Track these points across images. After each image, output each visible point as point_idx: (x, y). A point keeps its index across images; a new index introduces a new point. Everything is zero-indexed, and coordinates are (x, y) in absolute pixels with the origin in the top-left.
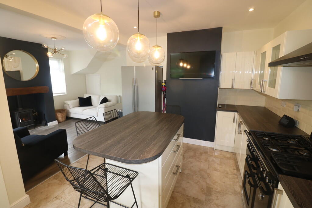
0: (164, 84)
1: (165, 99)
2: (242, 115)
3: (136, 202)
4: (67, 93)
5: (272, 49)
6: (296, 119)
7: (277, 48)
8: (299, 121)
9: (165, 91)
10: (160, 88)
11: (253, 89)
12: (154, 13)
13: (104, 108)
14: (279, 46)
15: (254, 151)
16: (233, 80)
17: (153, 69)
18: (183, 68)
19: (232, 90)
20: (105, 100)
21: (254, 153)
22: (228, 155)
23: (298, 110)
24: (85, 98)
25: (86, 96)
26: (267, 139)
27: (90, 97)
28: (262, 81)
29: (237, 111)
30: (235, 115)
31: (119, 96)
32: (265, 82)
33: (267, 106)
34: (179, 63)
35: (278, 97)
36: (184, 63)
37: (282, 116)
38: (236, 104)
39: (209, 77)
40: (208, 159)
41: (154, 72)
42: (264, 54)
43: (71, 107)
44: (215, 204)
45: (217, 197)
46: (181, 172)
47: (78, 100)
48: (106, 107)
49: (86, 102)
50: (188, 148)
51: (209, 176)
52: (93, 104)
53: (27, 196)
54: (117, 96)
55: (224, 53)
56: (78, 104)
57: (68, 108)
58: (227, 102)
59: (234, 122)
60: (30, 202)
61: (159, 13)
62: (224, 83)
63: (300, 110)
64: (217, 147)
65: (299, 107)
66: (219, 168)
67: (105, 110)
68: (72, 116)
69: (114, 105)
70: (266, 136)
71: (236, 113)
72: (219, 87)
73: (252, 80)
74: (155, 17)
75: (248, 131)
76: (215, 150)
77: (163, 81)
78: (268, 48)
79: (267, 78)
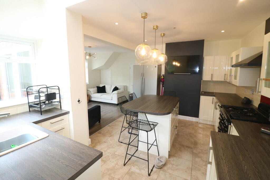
0: (162, 77)
1: (163, 88)
2: (218, 98)
3: (156, 140)
4: (89, 83)
5: (235, 56)
6: (252, 100)
7: (238, 56)
8: (253, 100)
9: (163, 82)
10: (160, 80)
11: (226, 81)
12: (161, 34)
13: (117, 94)
14: (238, 55)
15: (222, 115)
16: (212, 74)
17: (156, 67)
18: (175, 66)
19: (212, 81)
20: (116, 89)
21: (223, 116)
22: (209, 127)
23: (253, 94)
24: (102, 87)
25: (101, 86)
26: (231, 109)
27: (104, 86)
28: (231, 75)
29: (214, 96)
30: (213, 98)
31: (126, 86)
32: (232, 76)
33: (237, 93)
34: (172, 62)
35: (238, 85)
36: (176, 62)
37: (243, 98)
38: (214, 91)
39: (195, 73)
40: (194, 128)
41: (156, 69)
42: (232, 58)
43: (92, 93)
44: (200, 149)
45: (201, 146)
46: (177, 133)
47: (97, 88)
48: (118, 93)
49: (102, 90)
50: (180, 122)
51: (195, 136)
52: (106, 91)
53: (90, 139)
54: (124, 86)
55: (206, 57)
56: (96, 91)
57: (90, 94)
58: (208, 91)
59: (213, 103)
60: (91, 143)
61: (164, 34)
62: (206, 77)
63: (254, 93)
64: (201, 121)
65: (253, 92)
66: (202, 133)
67: (118, 96)
68: (93, 99)
69: (123, 92)
70: (230, 107)
71: (214, 97)
72: (202, 79)
73: (225, 75)
74: (161, 36)
75: (220, 106)
76: (199, 123)
77: (162, 75)
78: (234, 55)
79: (233, 74)
